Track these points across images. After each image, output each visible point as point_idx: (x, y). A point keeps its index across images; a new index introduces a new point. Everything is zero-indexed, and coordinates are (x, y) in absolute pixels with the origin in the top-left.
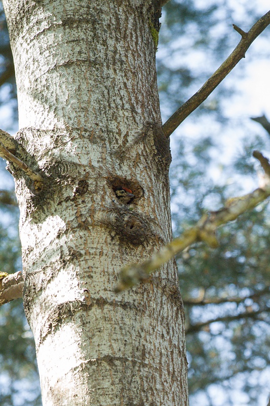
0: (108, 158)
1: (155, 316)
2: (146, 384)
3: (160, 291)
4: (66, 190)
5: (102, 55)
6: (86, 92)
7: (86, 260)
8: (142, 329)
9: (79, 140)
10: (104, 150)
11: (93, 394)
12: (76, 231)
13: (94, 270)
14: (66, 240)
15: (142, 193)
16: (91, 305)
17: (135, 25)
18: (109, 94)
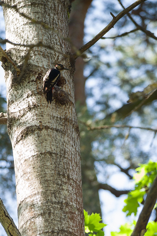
0: (51, 65)
1: (70, 137)
2: (66, 166)
3: (72, 126)
4: (32, 77)
5: (48, 20)
6: (41, 35)
7: (41, 109)
8: (64, 142)
9: (38, 56)
10: (49, 61)
11: (42, 168)
12: (36, 95)
13: (44, 113)
14: (31, 99)
15: (65, 82)
16: (42, 128)
17: (62, 9)
18: (51, 37)
